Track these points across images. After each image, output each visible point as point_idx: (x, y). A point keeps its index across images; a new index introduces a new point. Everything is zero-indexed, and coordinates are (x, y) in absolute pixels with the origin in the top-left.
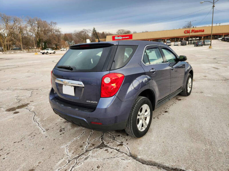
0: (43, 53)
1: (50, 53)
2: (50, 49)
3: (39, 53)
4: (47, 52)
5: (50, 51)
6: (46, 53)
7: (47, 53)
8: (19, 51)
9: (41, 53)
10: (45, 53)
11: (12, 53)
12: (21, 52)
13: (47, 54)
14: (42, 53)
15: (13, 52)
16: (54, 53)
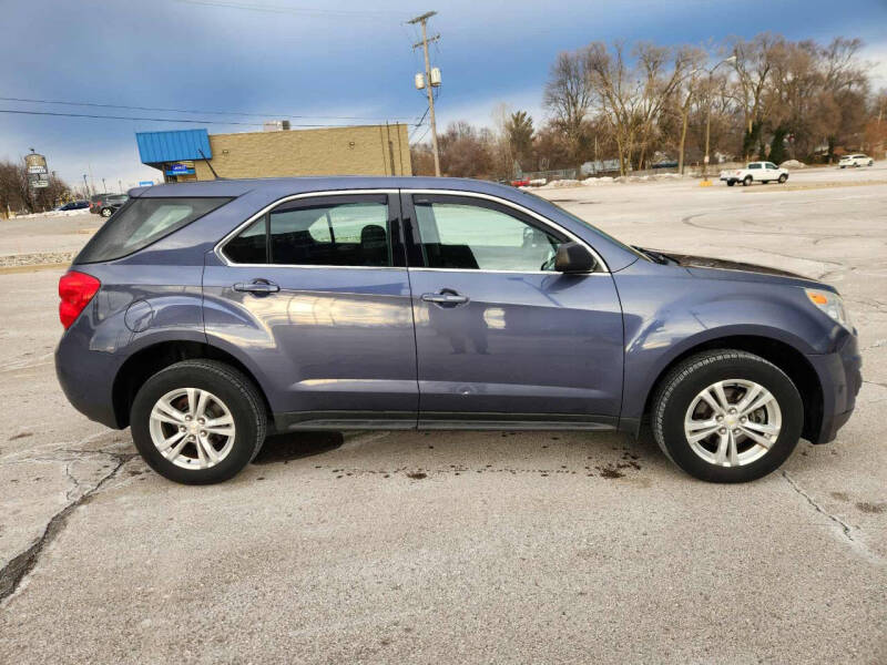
0: (731, 183)
1: (765, 182)
2: (763, 164)
3: (717, 181)
4: (750, 177)
5: (764, 172)
6: (744, 182)
7: (748, 181)
8: (668, 174)
9: (722, 179)
10: (739, 182)
11: (643, 182)
12: (671, 177)
13: (745, 185)
14: (725, 183)
15: (645, 178)
16: (783, 179)
